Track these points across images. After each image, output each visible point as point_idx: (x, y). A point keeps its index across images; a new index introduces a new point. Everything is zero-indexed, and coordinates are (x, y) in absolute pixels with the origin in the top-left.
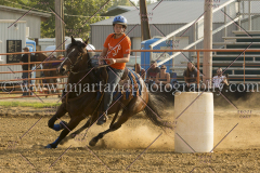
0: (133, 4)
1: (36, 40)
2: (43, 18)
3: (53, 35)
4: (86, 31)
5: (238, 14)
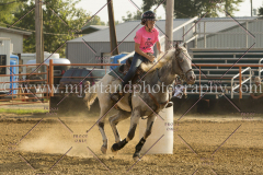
0: (103, 24)
1: (19, 55)
2: (25, 36)
3: (34, 50)
4: (63, 47)
5: (195, 34)
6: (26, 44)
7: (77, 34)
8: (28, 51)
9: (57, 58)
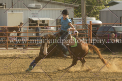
1: (72, 19)
3: (80, 16)
4: (98, 14)
6: (76, 12)
7: (106, 5)
8: (77, 16)
9: (94, 20)
